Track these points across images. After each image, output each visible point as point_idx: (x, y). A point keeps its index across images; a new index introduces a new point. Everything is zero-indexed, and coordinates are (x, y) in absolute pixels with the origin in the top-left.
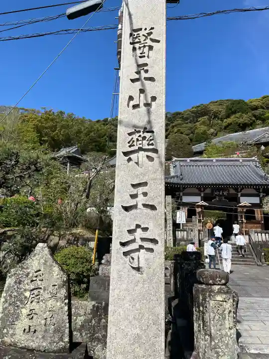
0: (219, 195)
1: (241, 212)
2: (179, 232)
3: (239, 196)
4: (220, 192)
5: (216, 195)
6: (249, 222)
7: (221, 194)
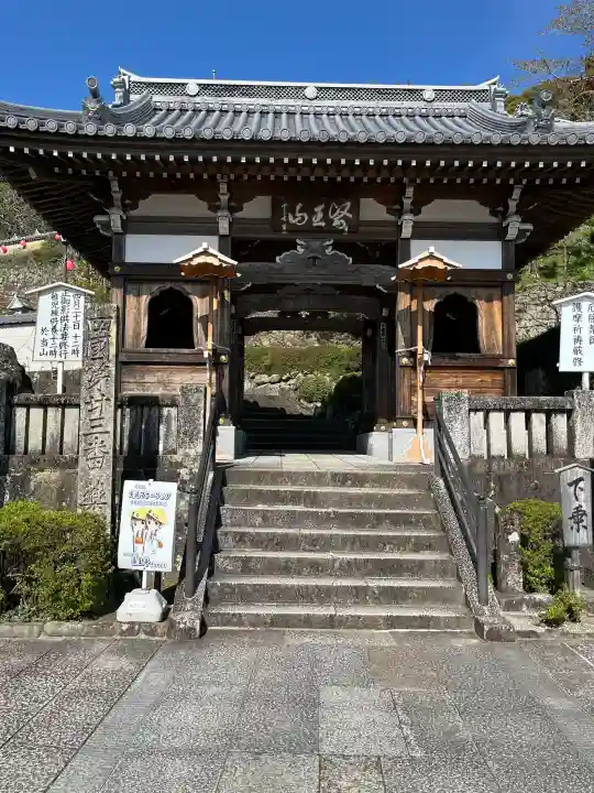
0: (308, 231)
1: (412, 316)
2: (36, 413)
3: (407, 232)
4: (312, 213)
5: (294, 230)
6: (446, 362)
7: (318, 221)
